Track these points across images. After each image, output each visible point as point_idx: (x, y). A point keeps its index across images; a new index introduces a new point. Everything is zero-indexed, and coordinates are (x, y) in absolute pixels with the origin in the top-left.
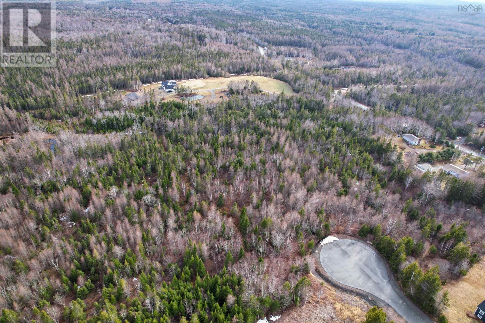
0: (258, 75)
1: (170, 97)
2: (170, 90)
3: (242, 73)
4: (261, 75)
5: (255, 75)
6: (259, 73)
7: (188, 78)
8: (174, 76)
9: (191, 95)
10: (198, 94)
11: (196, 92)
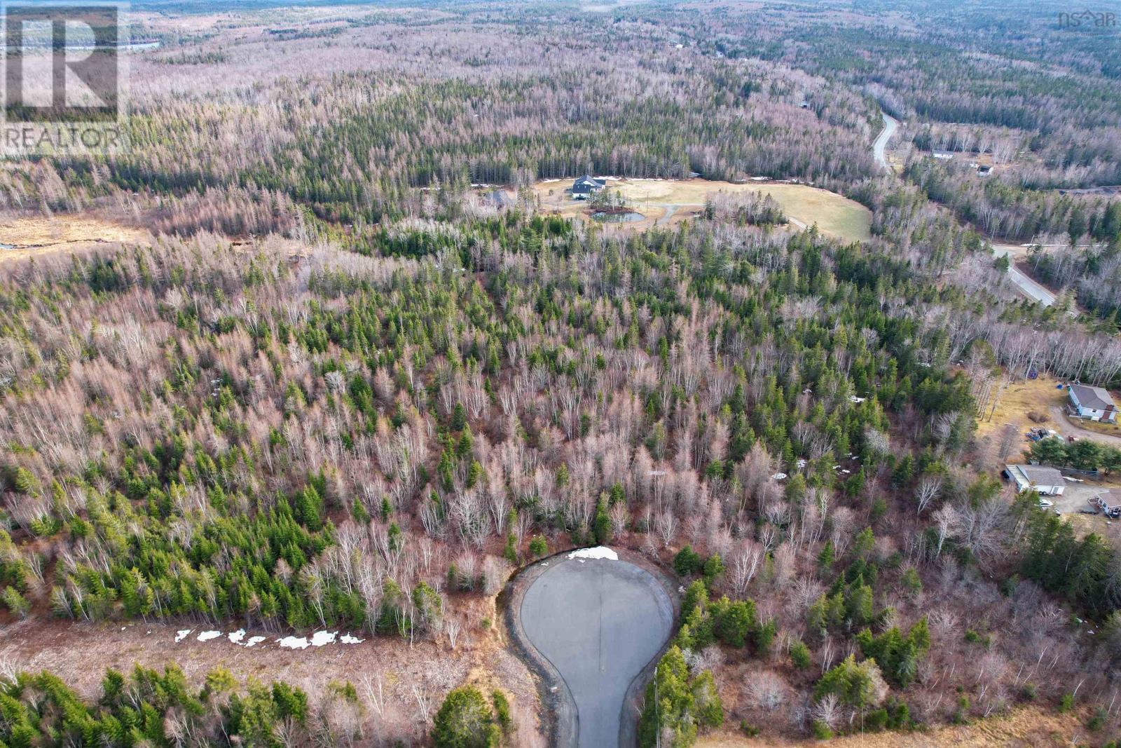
0: (813, 186)
1: (572, 210)
2: (582, 195)
3: (781, 178)
4: (821, 187)
5: (807, 185)
6: (820, 180)
7: (644, 176)
8: (615, 169)
9: (622, 211)
10: (636, 210)
11: (634, 205)
